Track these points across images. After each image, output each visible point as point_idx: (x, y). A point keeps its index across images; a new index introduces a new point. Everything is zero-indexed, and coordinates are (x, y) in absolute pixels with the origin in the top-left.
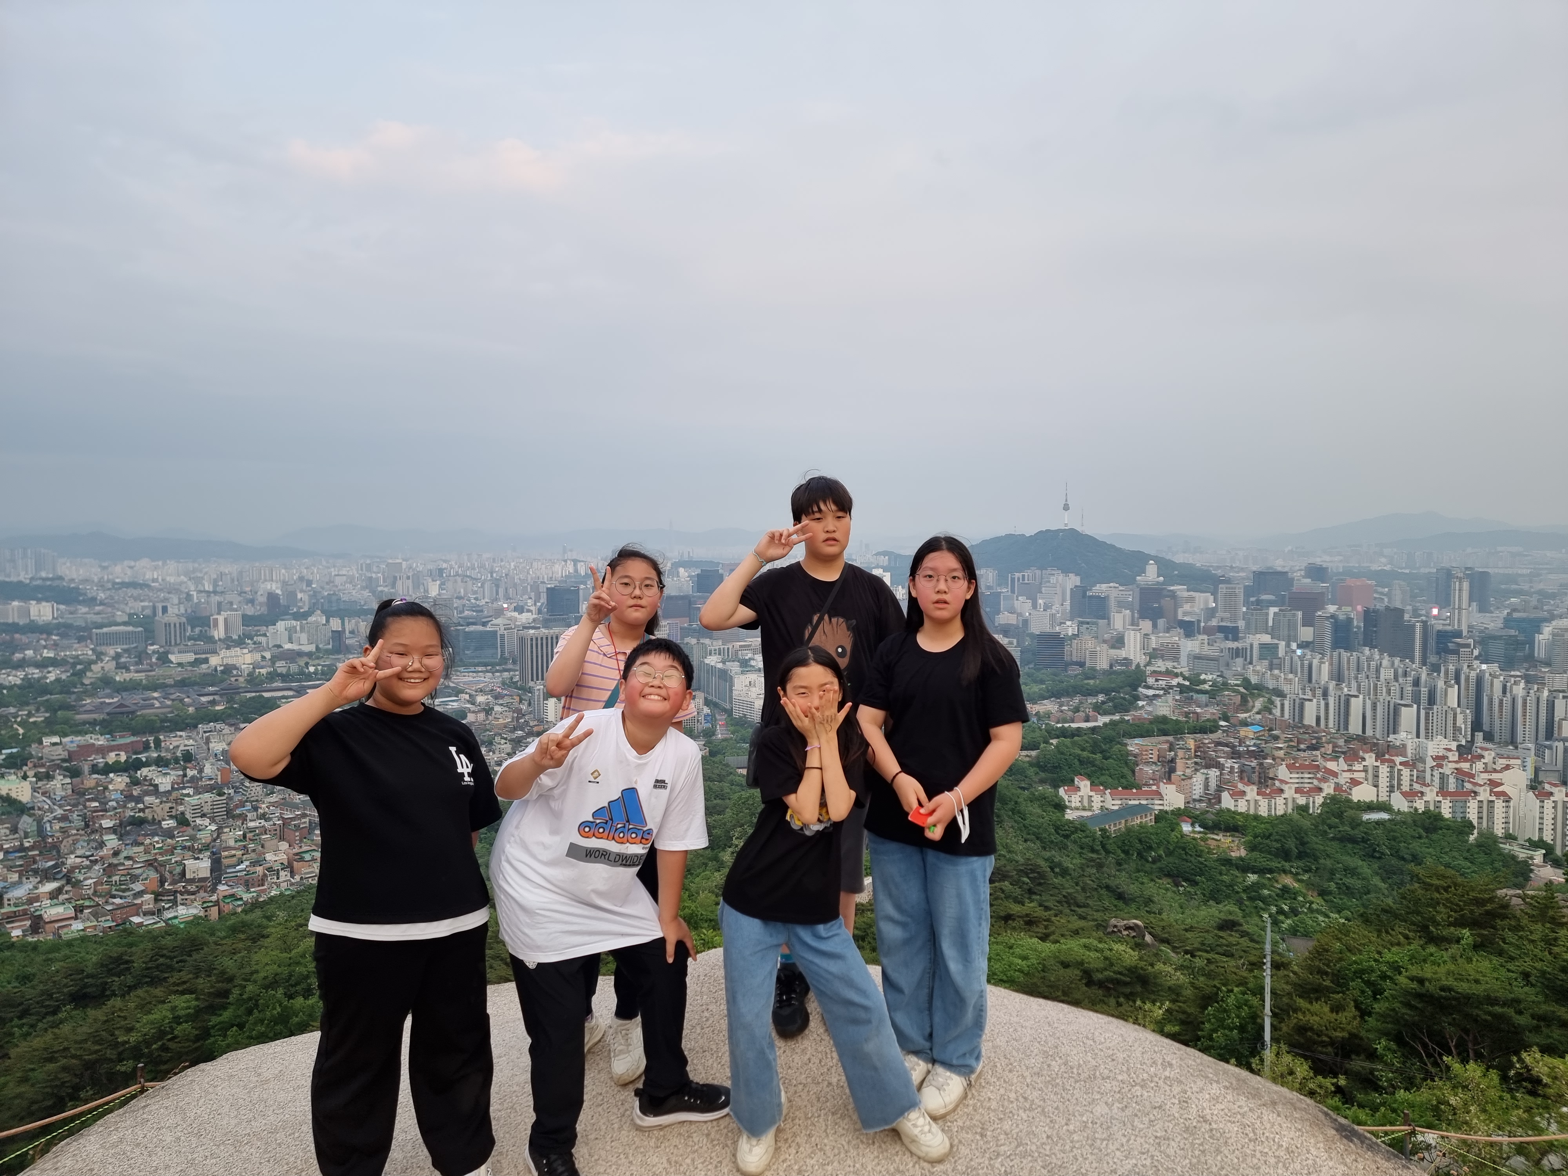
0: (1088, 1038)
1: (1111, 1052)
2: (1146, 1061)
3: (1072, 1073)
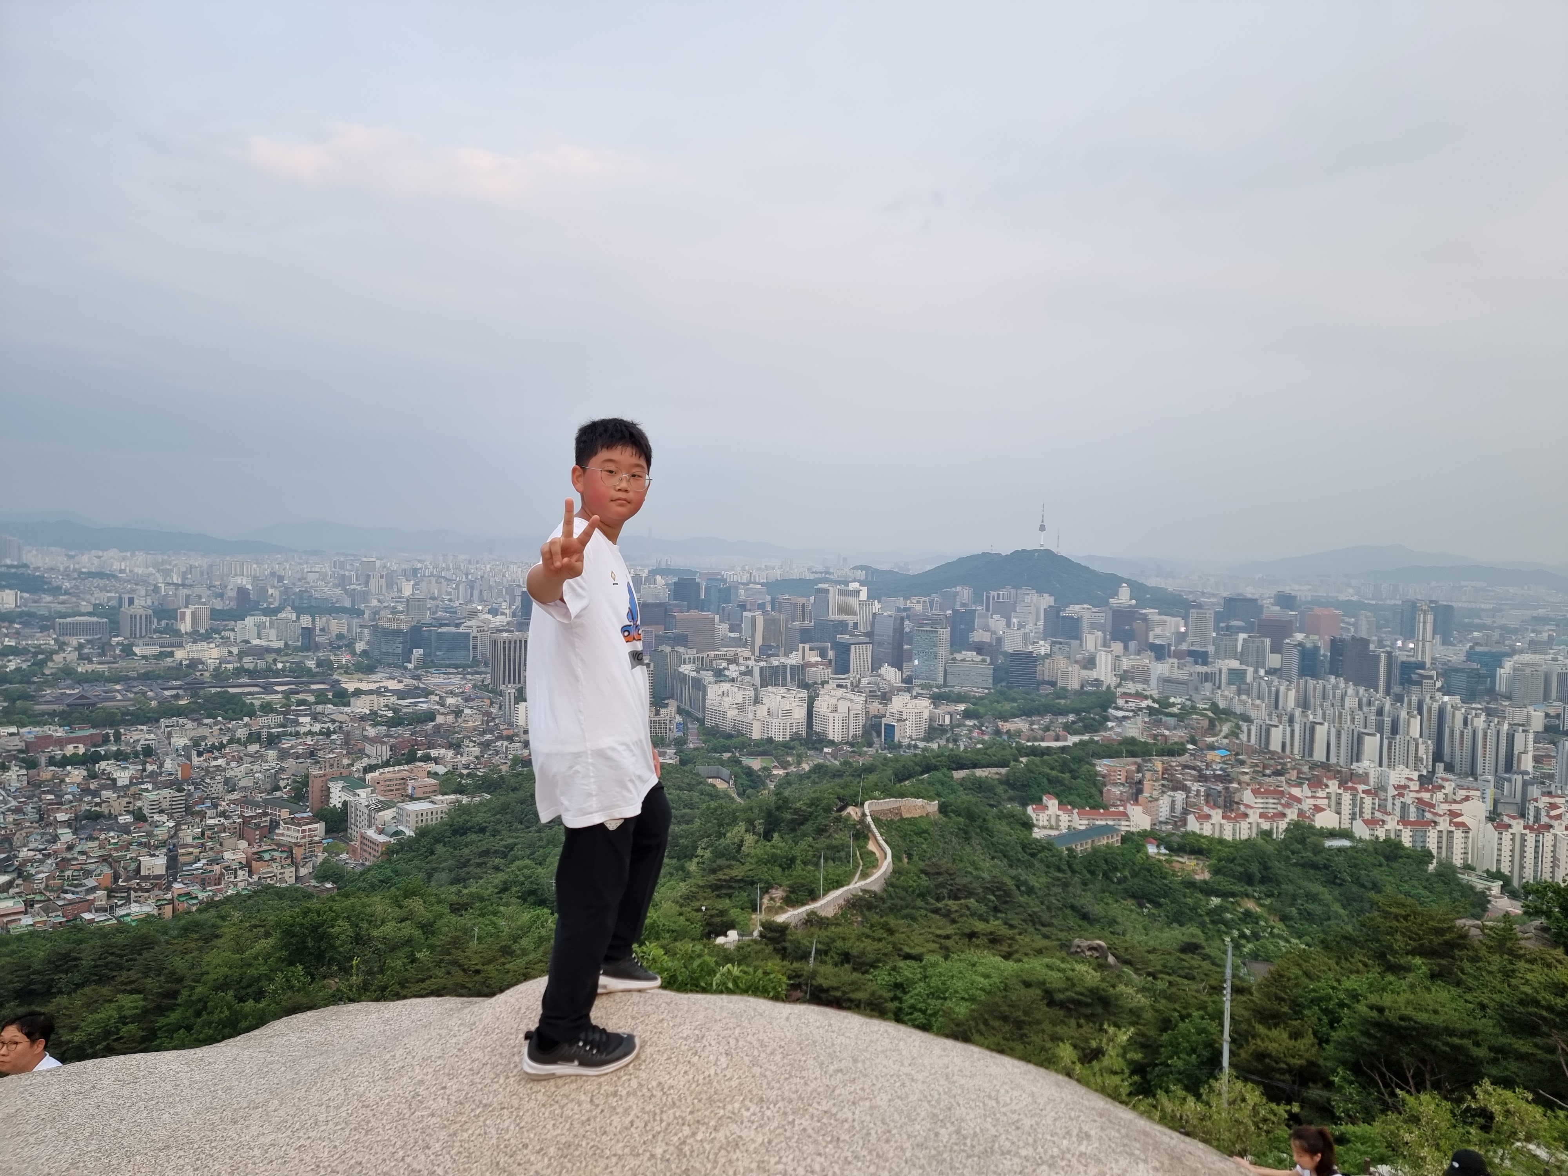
0: (990, 1097)
1: (1015, 1117)
2: (1058, 1131)
3: (965, 1144)
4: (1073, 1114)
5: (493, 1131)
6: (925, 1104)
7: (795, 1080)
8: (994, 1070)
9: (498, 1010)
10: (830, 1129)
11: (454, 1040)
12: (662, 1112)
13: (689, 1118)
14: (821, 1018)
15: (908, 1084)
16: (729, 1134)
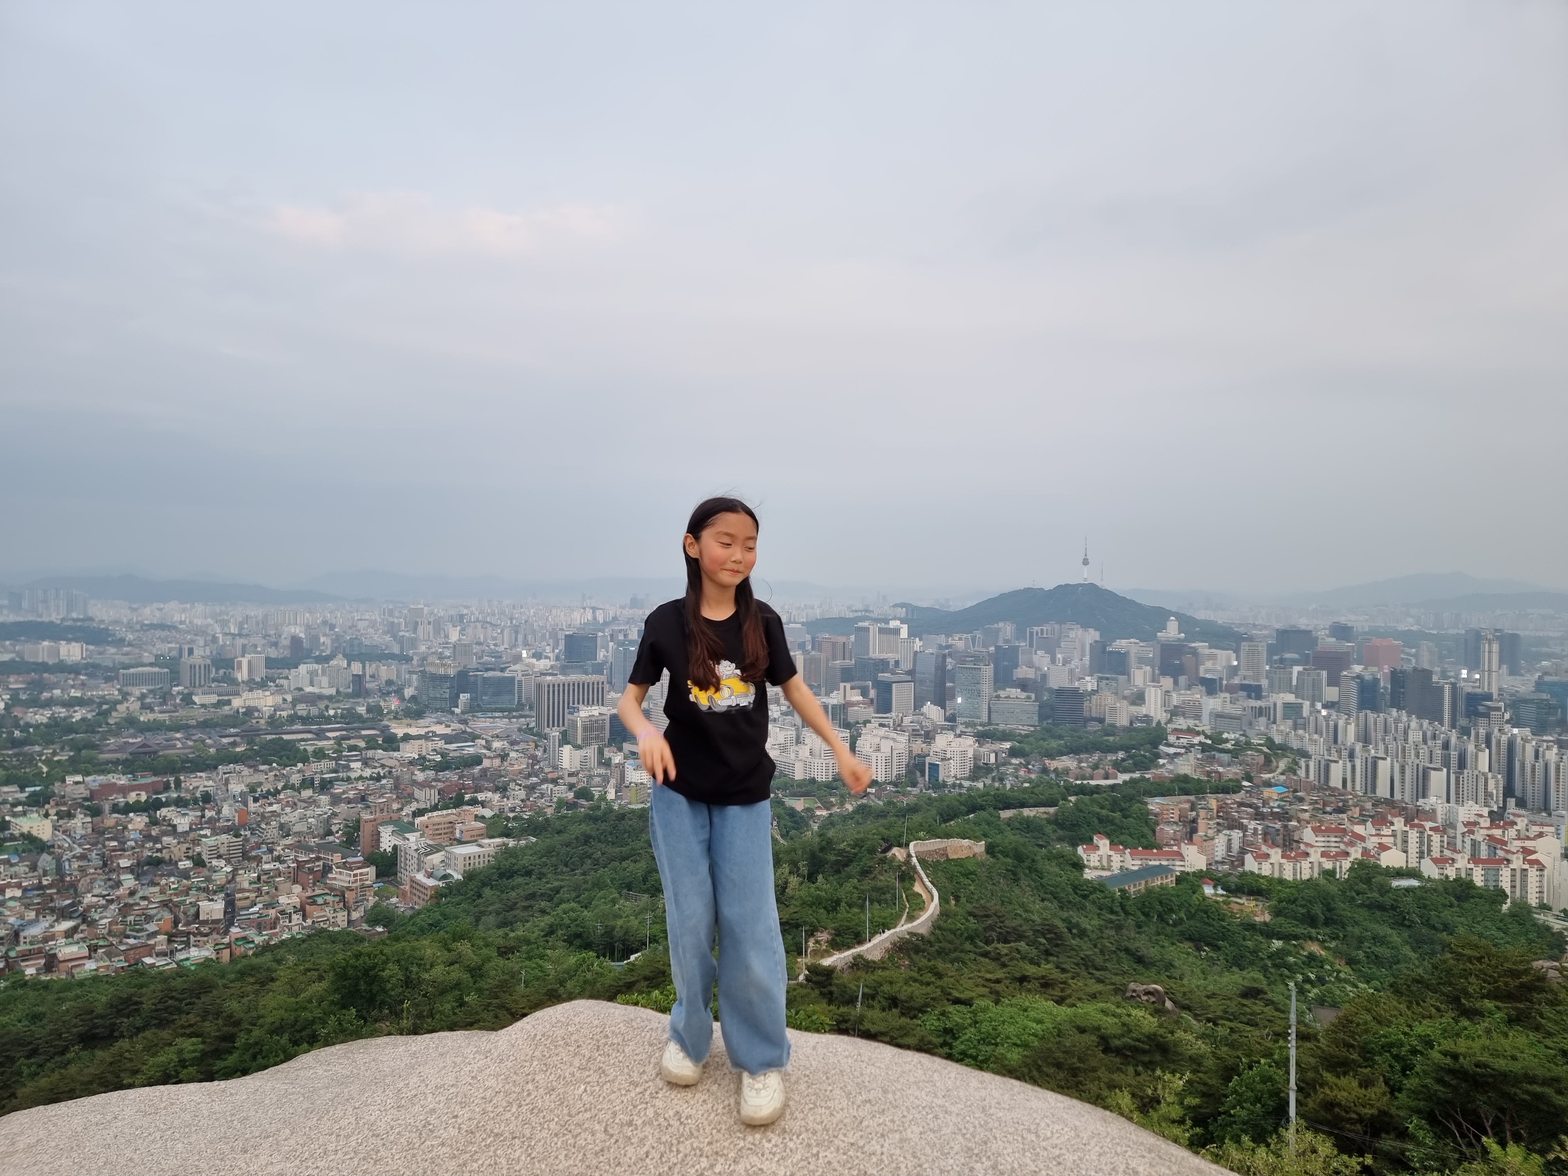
4: (1119, 1149)
5: (503, 1161)
6: (960, 1138)
7: (820, 1111)
8: (1035, 1104)
9: (514, 1036)
10: (856, 1162)
11: (469, 1068)
12: (679, 1143)
13: (706, 1149)
14: (850, 1048)
15: (941, 1116)
16: (749, 1167)
